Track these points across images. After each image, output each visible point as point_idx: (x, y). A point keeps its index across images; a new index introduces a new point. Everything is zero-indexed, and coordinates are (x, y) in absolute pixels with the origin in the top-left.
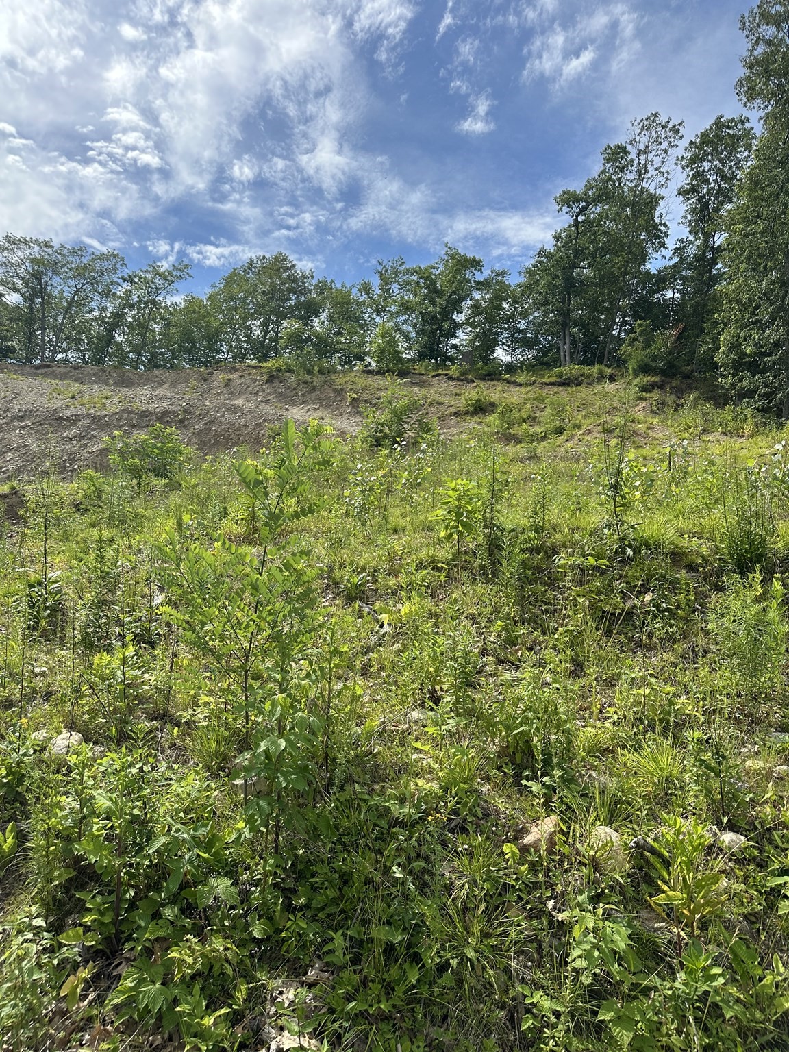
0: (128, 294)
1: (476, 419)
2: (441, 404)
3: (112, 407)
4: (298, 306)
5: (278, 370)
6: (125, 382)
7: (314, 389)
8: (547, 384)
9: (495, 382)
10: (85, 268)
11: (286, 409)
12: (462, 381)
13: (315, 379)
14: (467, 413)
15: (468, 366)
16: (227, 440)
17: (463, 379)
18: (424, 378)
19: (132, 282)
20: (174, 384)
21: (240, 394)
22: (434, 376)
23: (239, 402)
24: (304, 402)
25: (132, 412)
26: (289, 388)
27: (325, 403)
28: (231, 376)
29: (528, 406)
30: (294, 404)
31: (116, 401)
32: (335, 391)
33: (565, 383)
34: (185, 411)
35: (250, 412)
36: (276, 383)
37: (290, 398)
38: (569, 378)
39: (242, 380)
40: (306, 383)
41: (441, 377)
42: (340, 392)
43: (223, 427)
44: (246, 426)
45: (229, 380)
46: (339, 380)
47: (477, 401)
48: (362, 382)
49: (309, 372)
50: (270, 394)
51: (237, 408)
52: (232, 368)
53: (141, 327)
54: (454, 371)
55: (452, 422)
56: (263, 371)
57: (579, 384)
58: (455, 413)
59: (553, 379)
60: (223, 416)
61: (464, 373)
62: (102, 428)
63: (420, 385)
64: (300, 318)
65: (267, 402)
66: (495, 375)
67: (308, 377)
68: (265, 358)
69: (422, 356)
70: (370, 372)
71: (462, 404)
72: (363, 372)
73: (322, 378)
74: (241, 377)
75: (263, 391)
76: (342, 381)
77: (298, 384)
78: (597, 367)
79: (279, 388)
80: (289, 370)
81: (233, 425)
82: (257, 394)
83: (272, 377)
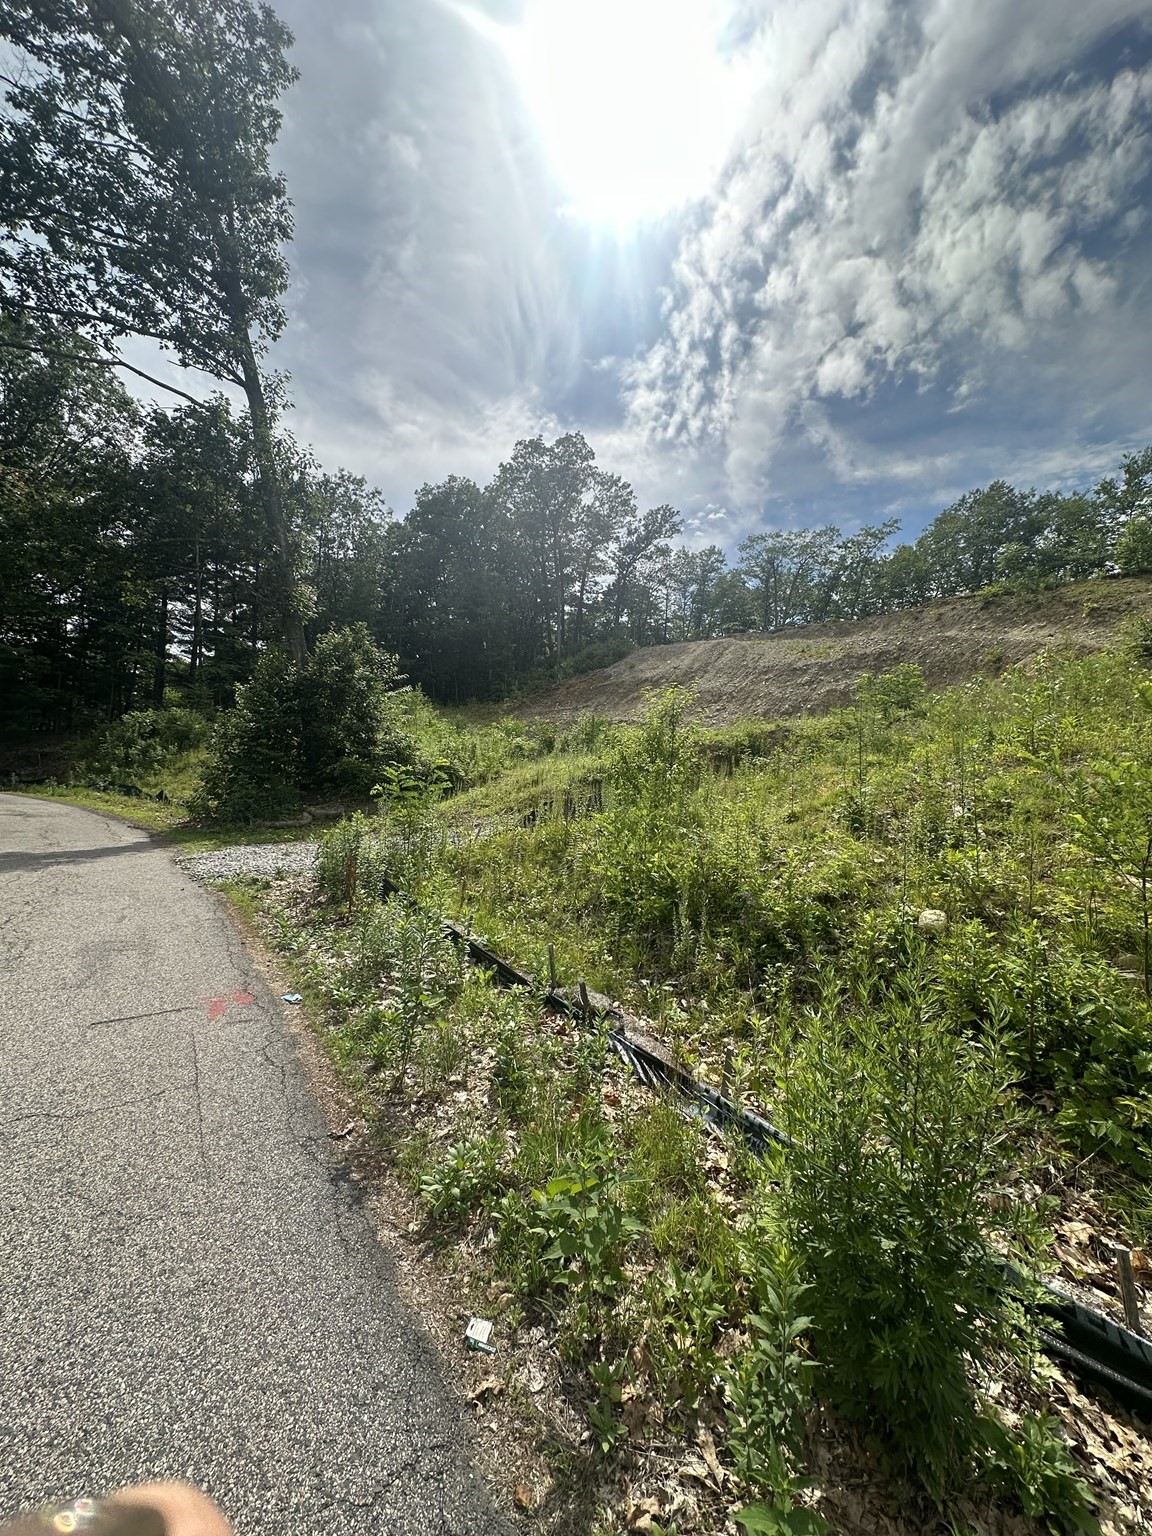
0: (843, 558)
3: (836, 654)
4: (1018, 526)
5: (995, 595)
6: (843, 632)
7: (1039, 607)
10: (807, 546)
11: (1006, 632)
13: (1040, 597)
19: (846, 547)
20: (886, 627)
21: (952, 626)
23: (952, 633)
24: (1027, 622)
25: (852, 657)
26: (1008, 610)
27: (1053, 619)
28: (942, 610)
30: (1014, 625)
31: (838, 649)
32: (1066, 604)
34: (900, 649)
35: (966, 640)
36: (992, 608)
37: (1009, 620)
39: (955, 612)
40: (1028, 602)
42: (1072, 605)
43: (938, 658)
44: (963, 654)
45: (941, 614)
46: (1071, 593)
48: (1103, 590)
49: (1033, 591)
50: (986, 620)
51: (952, 639)
52: (943, 603)
53: (855, 585)
56: (977, 599)
60: (937, 648)
62: (828, 673)
64: (1019, 539)
65: (982, 629)
67: (1032, 596)
68: (978, 587)
70: (1114, 577)
72: (1105, 578)
73: (1049, 594)
74: (953, 609)
75: (978, 618)
76: (1076, 593)
77: (1020, 605)
79: (996, 612)
80: (1008, 593)
81: (948, 655)
82: (971, 622)
83: (987, 605)
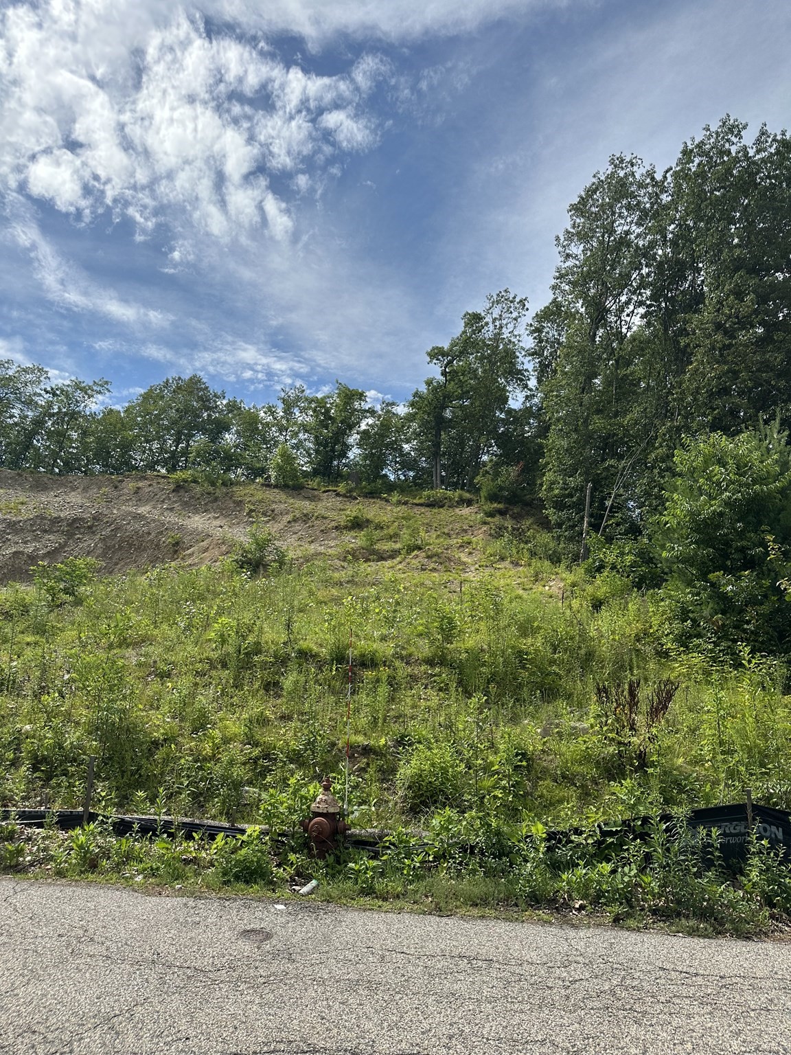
0: (50, 405)
1: (353, 533)
2: (326, 518)
3: (27, 513)
5: (185, 481)
6: (39, 486)
7: (216, 499)
8: (417, 505)
9: (375, 500)
10: (10, 379)
11: (189, 517)
12: (347, 497)
13: (218, 490)
14: (346, 527)
15: (353, 485)
16: (130, 545)
17: (349, 496)
18: (316, 493)
19: (54, 394)
20: (85, 490)
21: (148, 501)
22: (324, 492)
23: (143, 510)
24: (205, 511)
25: (45, 518)
26: (193, 497)
27: (224, 512)
28: (140, 484)
29: (396, 524)
30: (196, 511)
31: (31, 507)
32: (234, 502)
33: (431, 505)
34: (94, 518)
35: (154, 521)
36: (182, 493)
37: (192, 506)
38: (435, 501)
39: (151, 489)
40: (209, 493)
41: (330, 493)
42: (239, 503)
43: (127, 534)
44: (149, 534)
45: (138, 488)
46: (240, 492)
47: (355, 518)
48: (259, 495)
49: (213, 484)
50: (176, 502)
51: (140, 517)
52: (142, 477)
53: (60, 437)
54: (341, 488)
55: (333, 535)
56: (171, 481)
57: (442, 507)
58: (337, 527)
59: (422, 501)
60: (129, 524)
61: (350, 491)
62: (16, 532)
63: (312, 499)
64: (210, 433)
65: (171, 510)
66: (376, 493)
67: (212, 488)
68: (173, 469)
69: (315, 472)
70: (269, 486)
71: (342, 520)
72: (263, 485)
73: (224, 490)
74: (150, 485)
75: (170, 499)
76: (242, 493)
77: (202, 495)
78: (458, 492)
79: (184, 497)
80: (195, 481)
81: (137, 533)
82: (163, 501)
83: (179, 487)
